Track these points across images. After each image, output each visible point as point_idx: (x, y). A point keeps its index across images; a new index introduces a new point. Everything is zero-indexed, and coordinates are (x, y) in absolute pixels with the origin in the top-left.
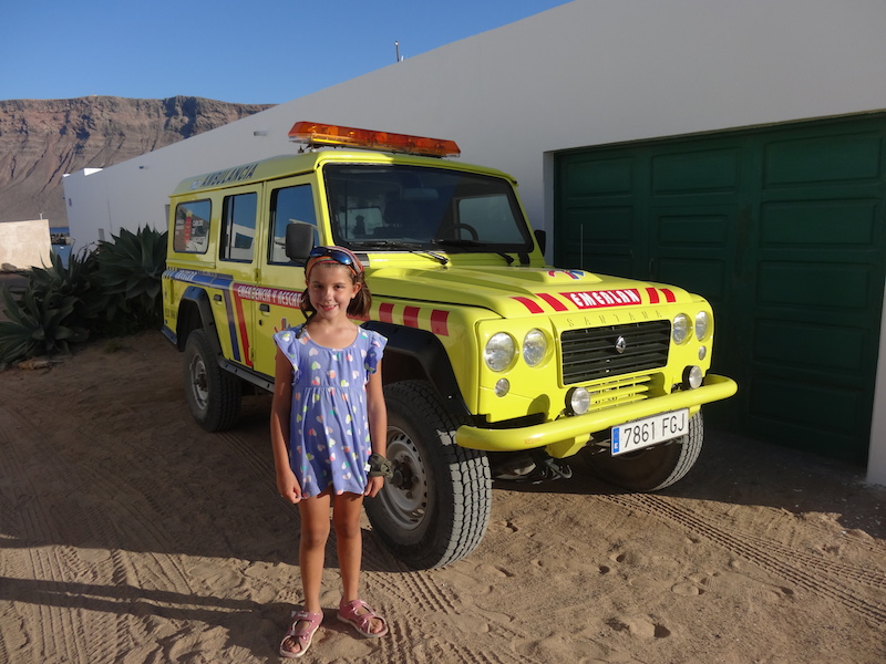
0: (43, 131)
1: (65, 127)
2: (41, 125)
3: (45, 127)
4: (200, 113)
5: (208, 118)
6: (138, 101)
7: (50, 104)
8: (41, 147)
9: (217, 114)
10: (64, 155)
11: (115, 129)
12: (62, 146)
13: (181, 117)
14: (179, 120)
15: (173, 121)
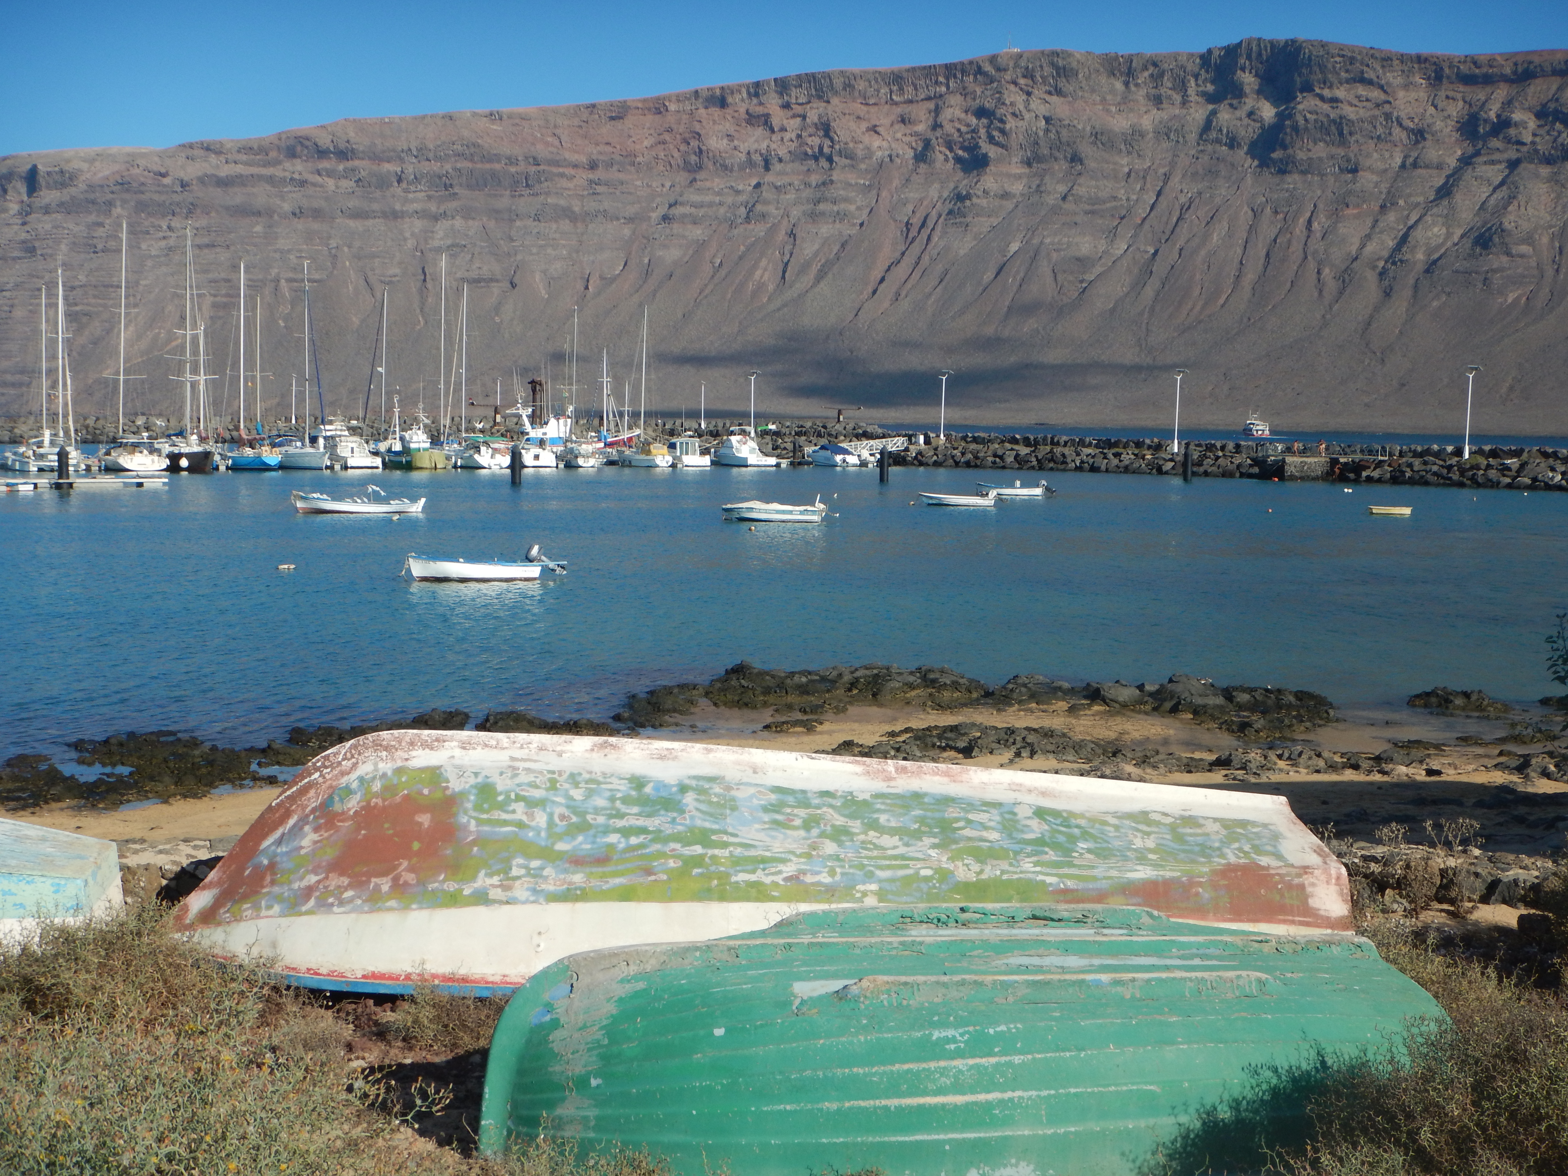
0: (869, 153)
1: (927, 144)
2: (867, 139)
3: (876, 142)
4: (1307, 88)
5: (1334, 100)
6: (1130, 59)
7: (896, 79)
8: (860, 201)
9: (1362, 90)
10: (916, 221)
11: (1057, 145)
12: (913, 195)
13: (1250, 102)
14: (1242, 113)
15: (1225, 116)
